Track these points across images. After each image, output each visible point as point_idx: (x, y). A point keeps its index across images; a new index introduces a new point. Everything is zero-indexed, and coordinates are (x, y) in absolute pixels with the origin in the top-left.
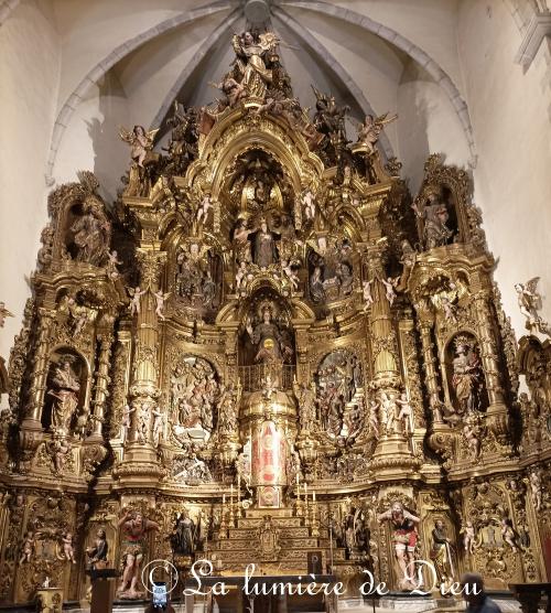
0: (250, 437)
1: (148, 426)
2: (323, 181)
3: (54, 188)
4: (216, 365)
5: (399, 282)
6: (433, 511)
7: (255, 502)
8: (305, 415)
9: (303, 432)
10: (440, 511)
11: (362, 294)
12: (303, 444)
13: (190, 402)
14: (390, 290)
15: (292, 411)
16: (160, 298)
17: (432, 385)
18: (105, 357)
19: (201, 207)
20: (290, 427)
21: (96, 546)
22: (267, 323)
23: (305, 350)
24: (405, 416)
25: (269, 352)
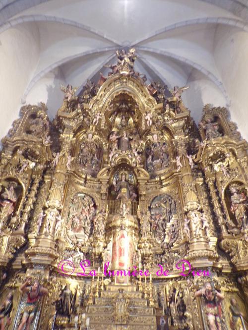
0: (112, 239)
1: (52, 225)
2: (156, 110)
3: (25, 105)
4: (95, 199)
5: (196, 157)
6: (228, 292)
7: (113, 281)
8: (144, 228)
9: (143, 238)
10: (232, 292)
11: (176, 163)
12: (143, 245)
13: (79, 218)
14: (191, 161)
15: (136, 226)
16: (70, 159)
17: (218, 212)
18: (35, 188)
19: (95, 118)
20: (135, 235)
22: (123, 181)
23: (144, 193)
24: (206, 228)
25: (124, 195)
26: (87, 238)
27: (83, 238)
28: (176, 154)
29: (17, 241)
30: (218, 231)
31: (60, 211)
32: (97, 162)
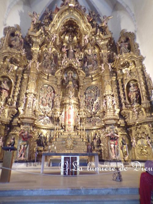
0: (64, 110)
1: (31, 103)
2: (91, 32)
3: (6, 26)
4: (54, 88)
5: (113, 64)
6: (122, 135)
7: (65, 130)
8: (82, 104)
9: (81, 109)
10: (124, 135)
11: (101, 68)
12: (81, 113)
13: (45, 99)
14: (110, 66)
15: (77, 103)
16: (38, 64)
17: (122, 96)
18: (19, 81)
19: (53, 37)
20: (77, 108)
21: (11, 142)
22: (70, 77)
23: (82, 85)
24: (114, 104)
25: (71, 86)
26: (50, 109)
27: (48, 109)
28: (102, 62)
29: (13, 111)
30: (120, 106)
31: (35, 95)
32: (54, 66)
